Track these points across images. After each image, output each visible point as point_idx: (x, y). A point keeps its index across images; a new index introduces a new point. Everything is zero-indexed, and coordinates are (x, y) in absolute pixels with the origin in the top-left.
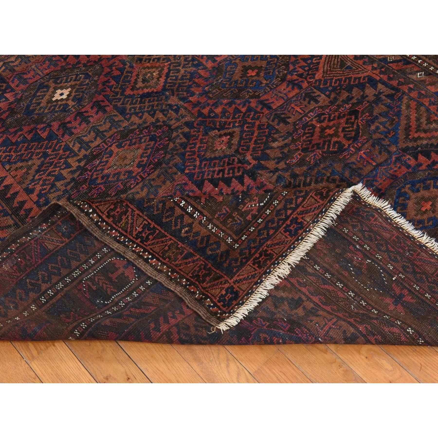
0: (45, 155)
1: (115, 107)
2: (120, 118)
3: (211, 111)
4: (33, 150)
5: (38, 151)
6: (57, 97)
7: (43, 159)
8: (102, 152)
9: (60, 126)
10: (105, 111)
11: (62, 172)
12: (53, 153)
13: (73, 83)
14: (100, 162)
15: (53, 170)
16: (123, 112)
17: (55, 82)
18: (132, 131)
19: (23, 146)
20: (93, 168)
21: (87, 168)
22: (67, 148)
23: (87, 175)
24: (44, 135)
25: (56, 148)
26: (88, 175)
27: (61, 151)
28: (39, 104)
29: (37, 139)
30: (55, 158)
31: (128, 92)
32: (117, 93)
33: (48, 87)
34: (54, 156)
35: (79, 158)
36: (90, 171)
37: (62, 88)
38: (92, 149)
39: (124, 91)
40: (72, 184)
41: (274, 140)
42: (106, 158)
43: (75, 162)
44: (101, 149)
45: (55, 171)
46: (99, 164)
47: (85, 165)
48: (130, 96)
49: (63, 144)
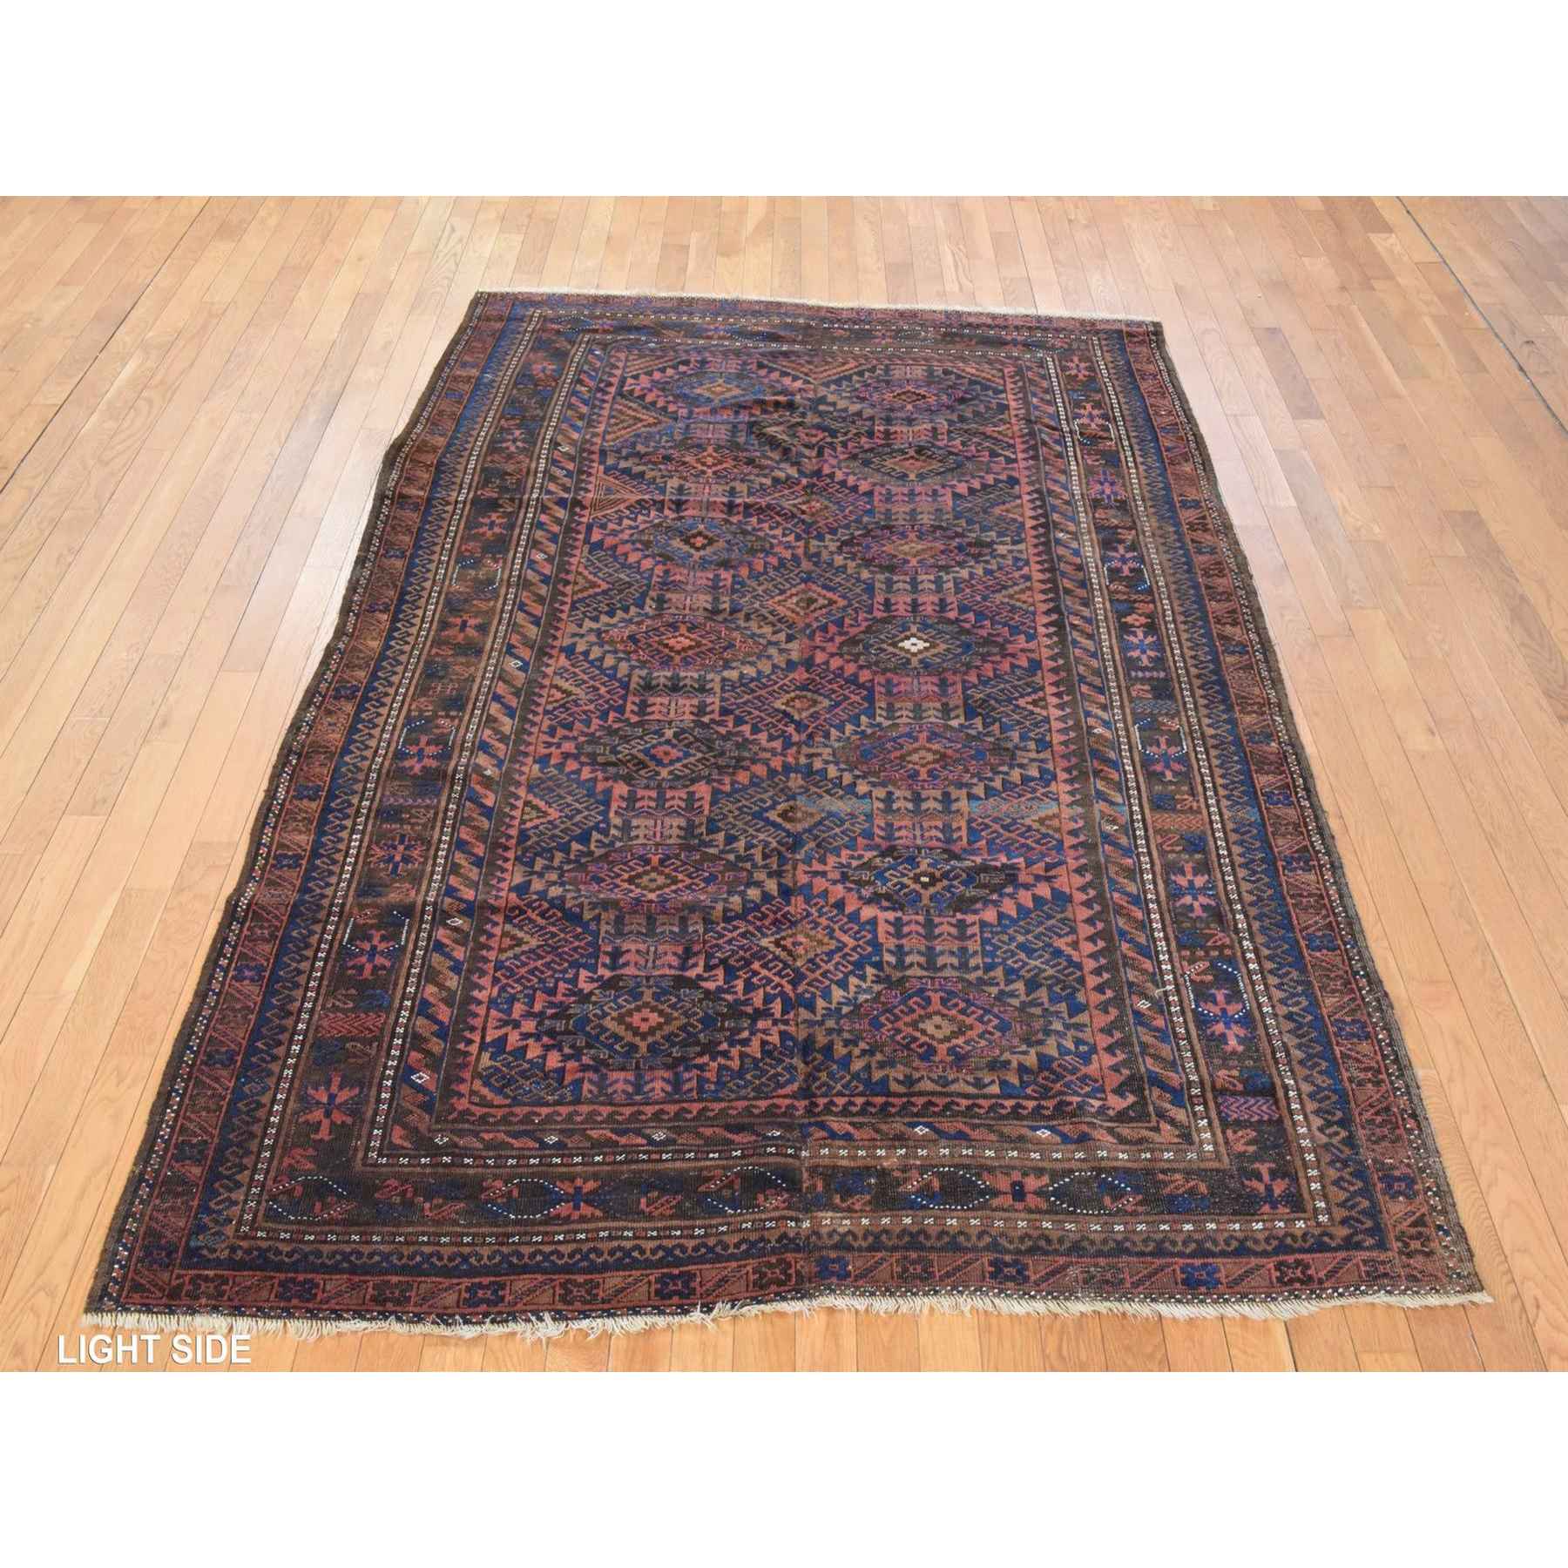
0: (985, 598)
1: (872, 597)
2: (878, 585)
3: (784, 535)
6: (921, 645)
10: (887, 601)
13: (891, 649)
16: (870, 589)
17: (908, 661)
18: (880, 566)
22: (958, 590)
24: (971, 616)
28: (948, 650)
29: (980, 615)
31: (842, 603)
32: (856, 610)
33: (921, 661)
37: (908, 651)
39: (845, 607)
41: (761, 485)
48: (844, 597)
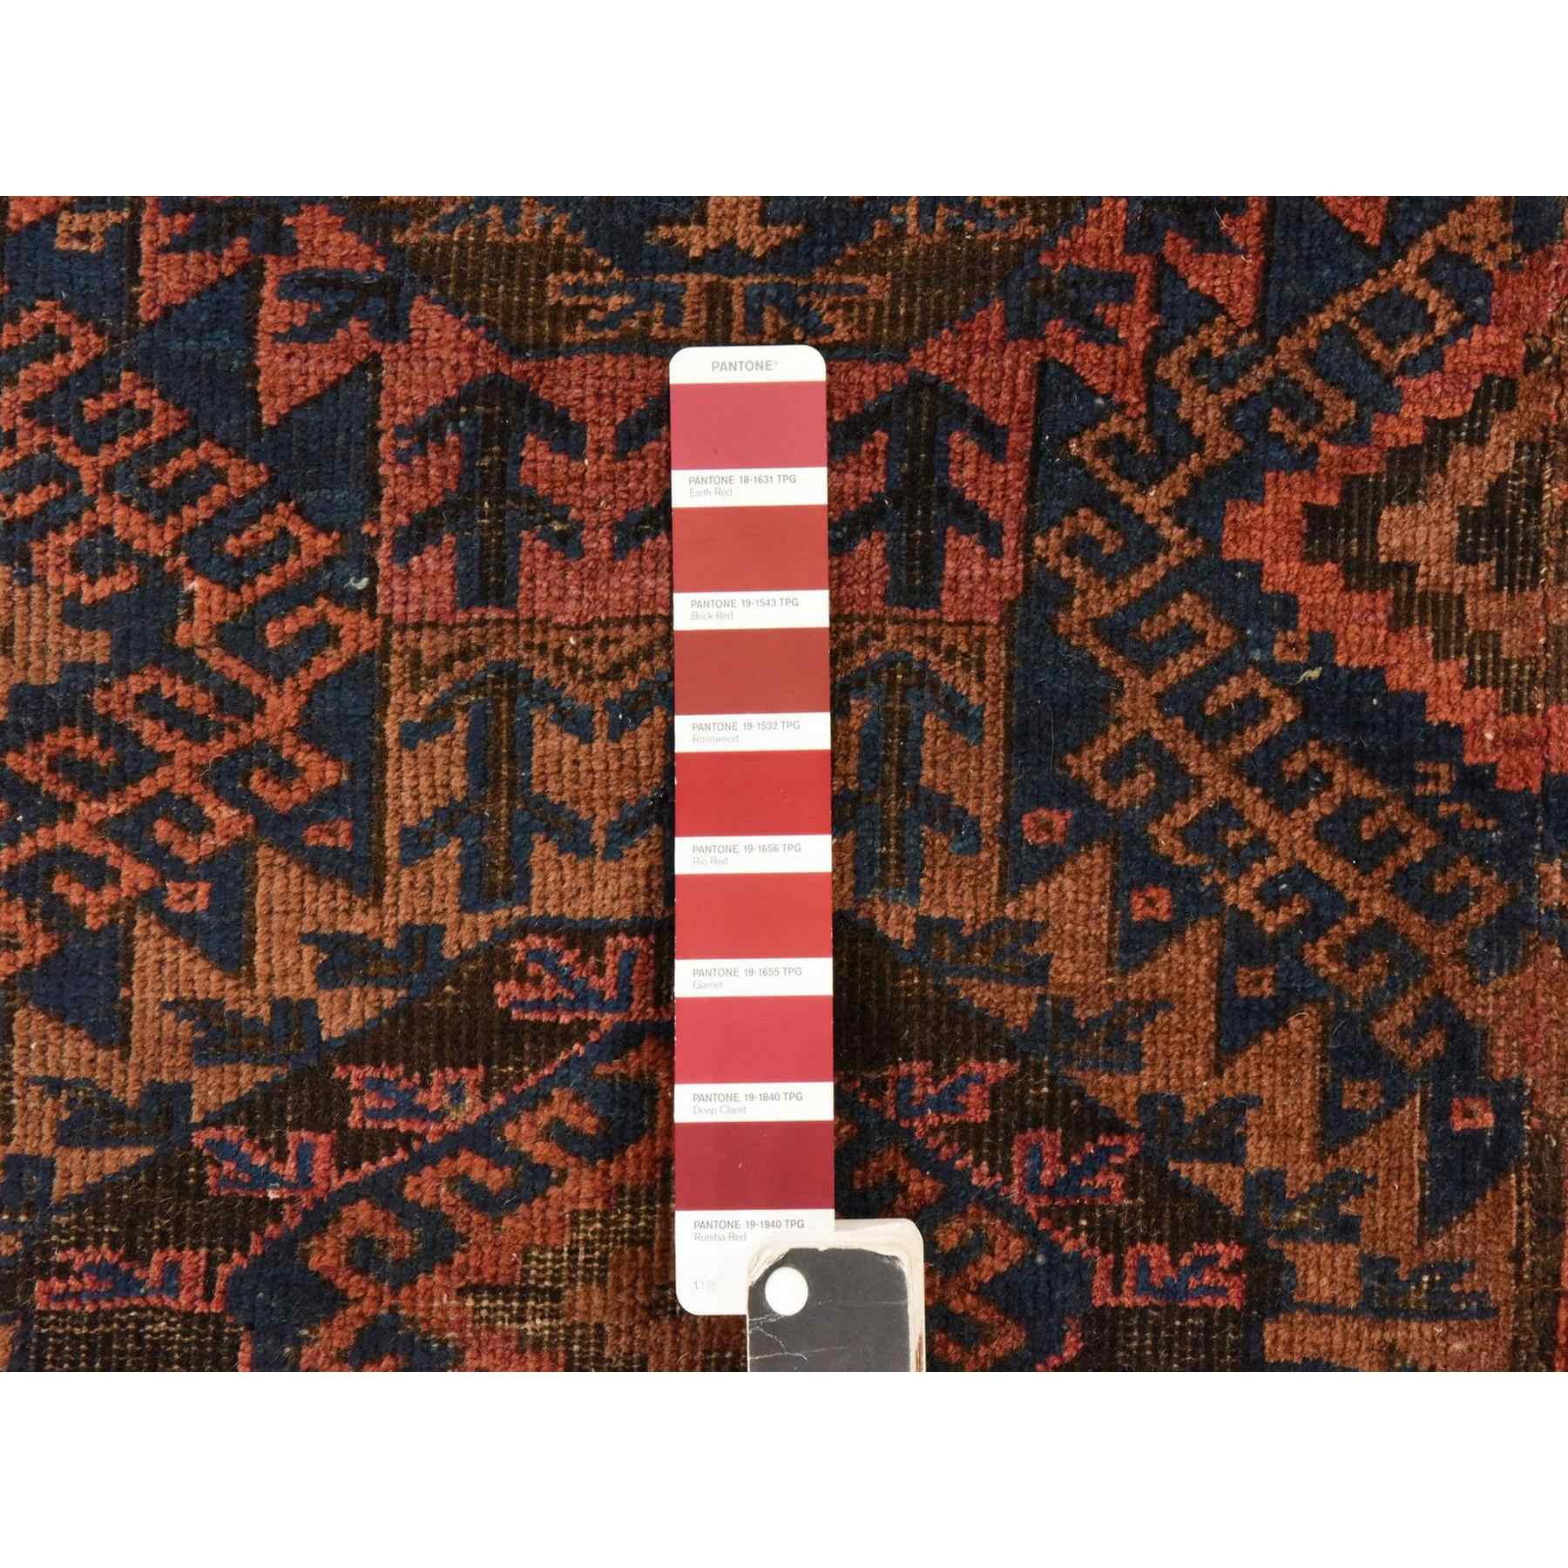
0: (146, 623)
1: (1036, 608)
2: (982, 782)
4: (87, 469)
5: (123, 520)
7: (97, 647)
8: (567, 1035)
9: (467, 397)
11: (149, 944)
12: (215, 659)
14: (480, 1138)
15: (94, 847)
16: (1048, 727)
18: (955, 1034)
19: (49, 344)
20: (391, 1140)
21: (342, 1097)
23: (289, 1169)
24: (287, 378)
25: (273, 635)
26: (305, 1180)
27: (282, 706)
29: (208, 369)
30: (198, 730)
34: (202, 702)
35: (360, 923)
36: (350, 1150)
38: (523, 929)
40: (129, 1155)
42: (560, 1133)
43: (306, 938)
44: (583, 998)
45: (97, 874)
46: (454, 1143)
47: (357, 1047)
49: (357, 631)
